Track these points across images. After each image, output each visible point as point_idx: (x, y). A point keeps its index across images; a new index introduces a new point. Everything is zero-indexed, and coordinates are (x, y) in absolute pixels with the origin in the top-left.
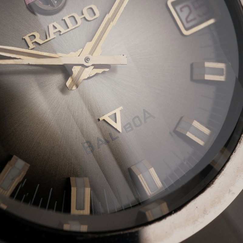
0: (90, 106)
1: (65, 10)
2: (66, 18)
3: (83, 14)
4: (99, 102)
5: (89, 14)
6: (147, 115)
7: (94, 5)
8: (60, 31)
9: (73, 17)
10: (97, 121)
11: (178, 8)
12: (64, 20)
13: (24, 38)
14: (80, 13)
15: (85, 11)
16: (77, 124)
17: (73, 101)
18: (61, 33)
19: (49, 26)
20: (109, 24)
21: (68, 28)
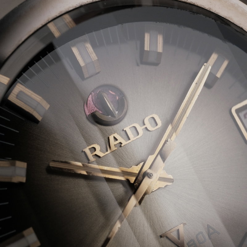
0: (152, 222)
1: (125, 120)
2: (127, 129)
3: (144, 124)
4: (161, 218)
5: (151, 124)
6: (211, 230)
7: (156, 114)
8: (121, 143)
9: (135, 127)
10: (159, 237)
11: (242, 114)
12: (125, 131)
13: (84, 150)
14: (141, 122)
15: (146, 121)
16: (138, 241)
17: (134, 217)
18: (122, 145)
19: (110, 137)
20: (172, 135)
21: (129, 139)
